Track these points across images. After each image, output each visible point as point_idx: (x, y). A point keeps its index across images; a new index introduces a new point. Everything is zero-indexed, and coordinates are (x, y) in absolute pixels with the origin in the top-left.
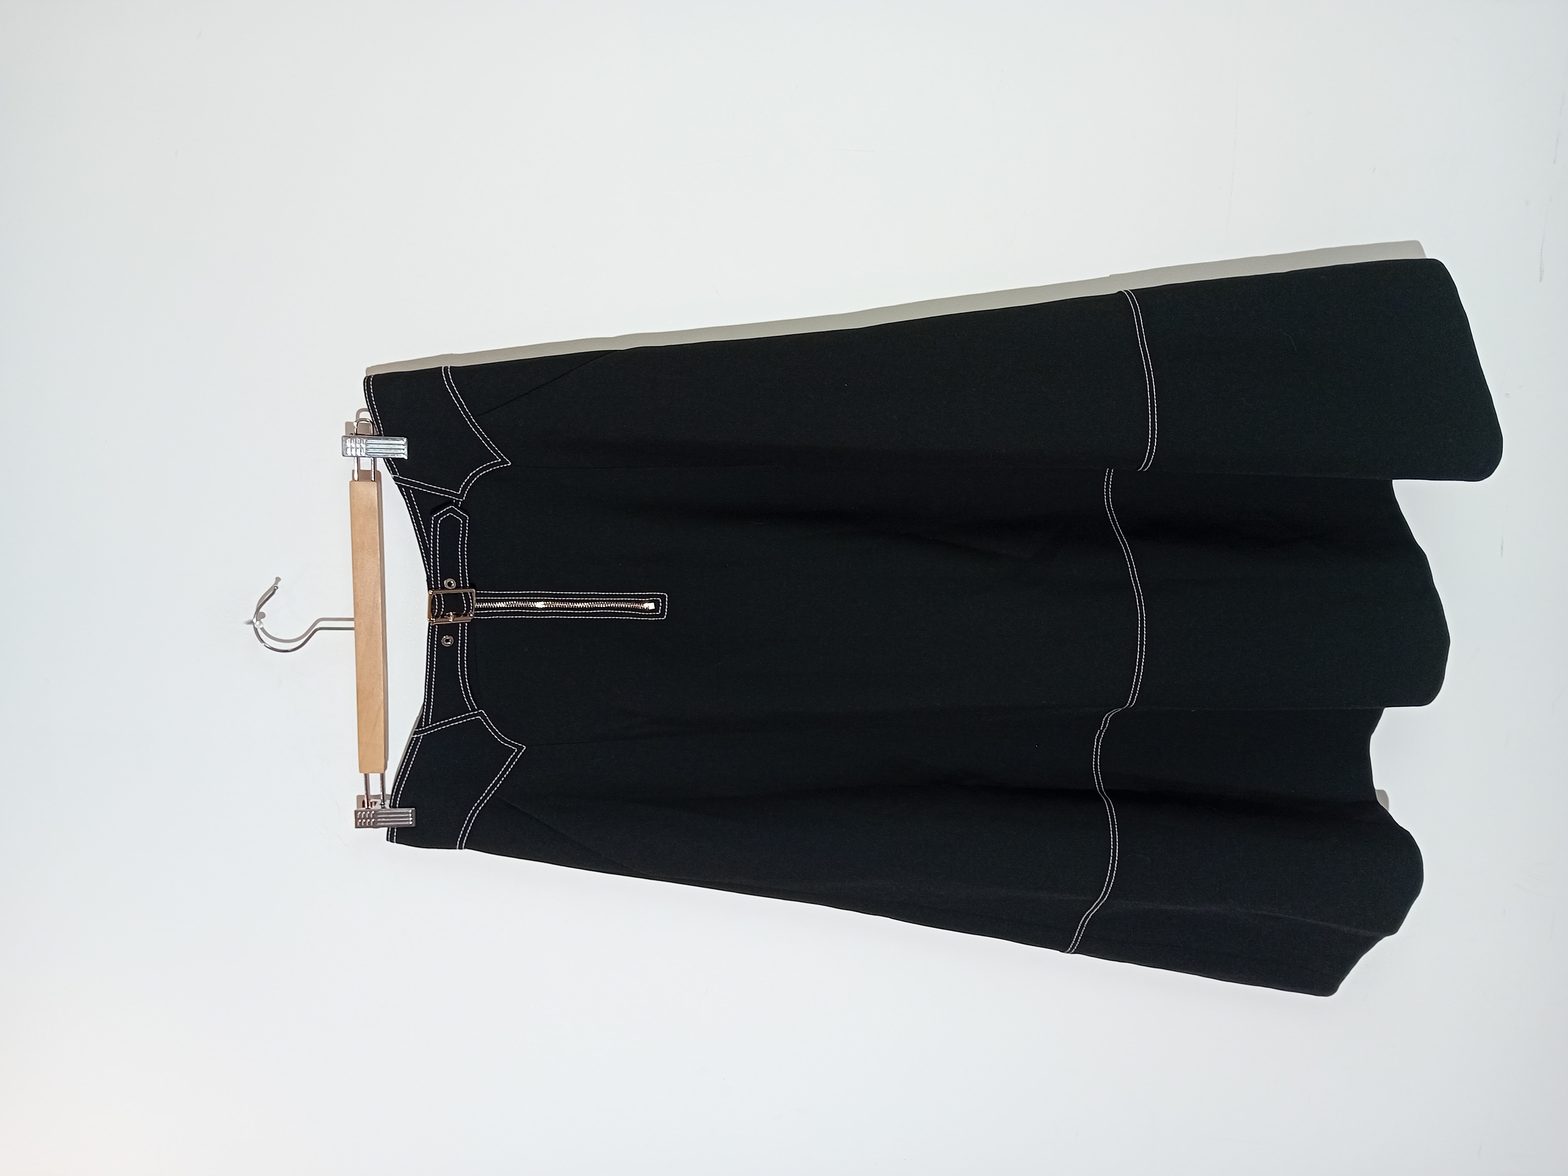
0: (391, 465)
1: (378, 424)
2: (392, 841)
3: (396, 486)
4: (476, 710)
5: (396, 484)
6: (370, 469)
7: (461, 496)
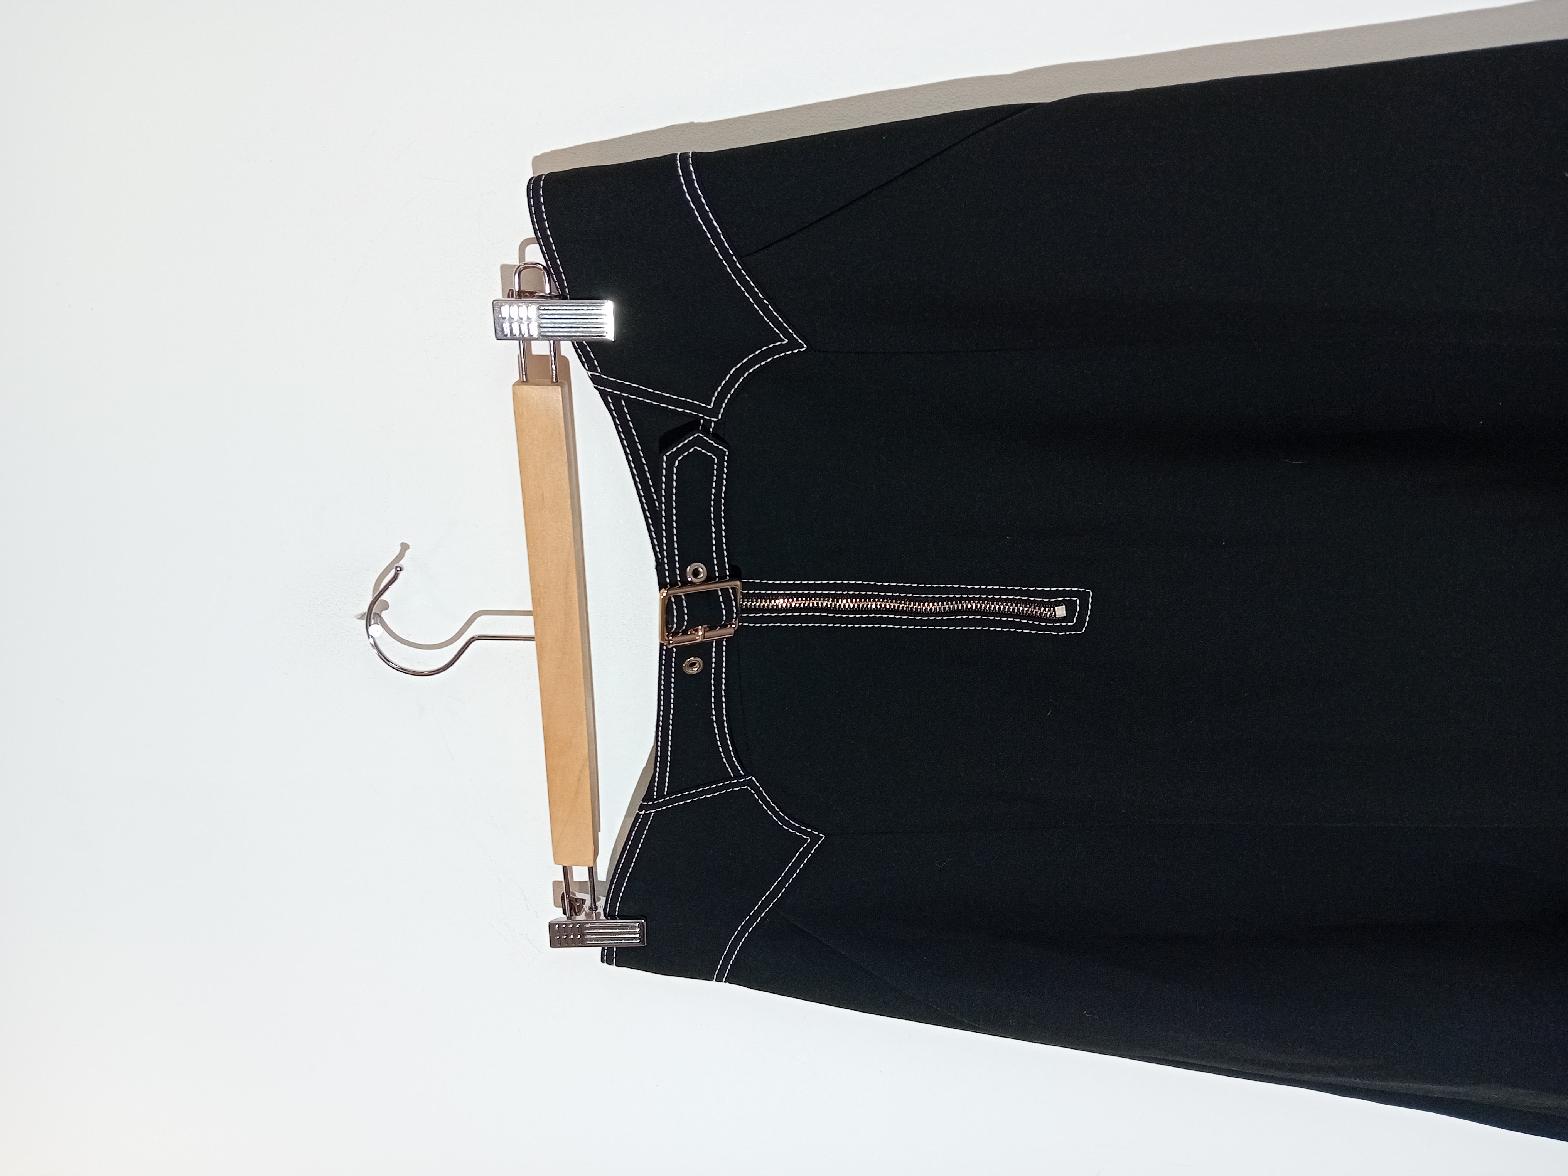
0: (586, 354)
1: (558, 274)
2: (610, 963)
3: (597, 391)
4: (741, 777)
5: (596, 388)
6: (548, 354)
7: (714, 412)
